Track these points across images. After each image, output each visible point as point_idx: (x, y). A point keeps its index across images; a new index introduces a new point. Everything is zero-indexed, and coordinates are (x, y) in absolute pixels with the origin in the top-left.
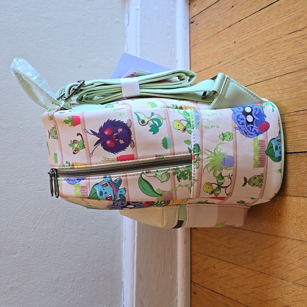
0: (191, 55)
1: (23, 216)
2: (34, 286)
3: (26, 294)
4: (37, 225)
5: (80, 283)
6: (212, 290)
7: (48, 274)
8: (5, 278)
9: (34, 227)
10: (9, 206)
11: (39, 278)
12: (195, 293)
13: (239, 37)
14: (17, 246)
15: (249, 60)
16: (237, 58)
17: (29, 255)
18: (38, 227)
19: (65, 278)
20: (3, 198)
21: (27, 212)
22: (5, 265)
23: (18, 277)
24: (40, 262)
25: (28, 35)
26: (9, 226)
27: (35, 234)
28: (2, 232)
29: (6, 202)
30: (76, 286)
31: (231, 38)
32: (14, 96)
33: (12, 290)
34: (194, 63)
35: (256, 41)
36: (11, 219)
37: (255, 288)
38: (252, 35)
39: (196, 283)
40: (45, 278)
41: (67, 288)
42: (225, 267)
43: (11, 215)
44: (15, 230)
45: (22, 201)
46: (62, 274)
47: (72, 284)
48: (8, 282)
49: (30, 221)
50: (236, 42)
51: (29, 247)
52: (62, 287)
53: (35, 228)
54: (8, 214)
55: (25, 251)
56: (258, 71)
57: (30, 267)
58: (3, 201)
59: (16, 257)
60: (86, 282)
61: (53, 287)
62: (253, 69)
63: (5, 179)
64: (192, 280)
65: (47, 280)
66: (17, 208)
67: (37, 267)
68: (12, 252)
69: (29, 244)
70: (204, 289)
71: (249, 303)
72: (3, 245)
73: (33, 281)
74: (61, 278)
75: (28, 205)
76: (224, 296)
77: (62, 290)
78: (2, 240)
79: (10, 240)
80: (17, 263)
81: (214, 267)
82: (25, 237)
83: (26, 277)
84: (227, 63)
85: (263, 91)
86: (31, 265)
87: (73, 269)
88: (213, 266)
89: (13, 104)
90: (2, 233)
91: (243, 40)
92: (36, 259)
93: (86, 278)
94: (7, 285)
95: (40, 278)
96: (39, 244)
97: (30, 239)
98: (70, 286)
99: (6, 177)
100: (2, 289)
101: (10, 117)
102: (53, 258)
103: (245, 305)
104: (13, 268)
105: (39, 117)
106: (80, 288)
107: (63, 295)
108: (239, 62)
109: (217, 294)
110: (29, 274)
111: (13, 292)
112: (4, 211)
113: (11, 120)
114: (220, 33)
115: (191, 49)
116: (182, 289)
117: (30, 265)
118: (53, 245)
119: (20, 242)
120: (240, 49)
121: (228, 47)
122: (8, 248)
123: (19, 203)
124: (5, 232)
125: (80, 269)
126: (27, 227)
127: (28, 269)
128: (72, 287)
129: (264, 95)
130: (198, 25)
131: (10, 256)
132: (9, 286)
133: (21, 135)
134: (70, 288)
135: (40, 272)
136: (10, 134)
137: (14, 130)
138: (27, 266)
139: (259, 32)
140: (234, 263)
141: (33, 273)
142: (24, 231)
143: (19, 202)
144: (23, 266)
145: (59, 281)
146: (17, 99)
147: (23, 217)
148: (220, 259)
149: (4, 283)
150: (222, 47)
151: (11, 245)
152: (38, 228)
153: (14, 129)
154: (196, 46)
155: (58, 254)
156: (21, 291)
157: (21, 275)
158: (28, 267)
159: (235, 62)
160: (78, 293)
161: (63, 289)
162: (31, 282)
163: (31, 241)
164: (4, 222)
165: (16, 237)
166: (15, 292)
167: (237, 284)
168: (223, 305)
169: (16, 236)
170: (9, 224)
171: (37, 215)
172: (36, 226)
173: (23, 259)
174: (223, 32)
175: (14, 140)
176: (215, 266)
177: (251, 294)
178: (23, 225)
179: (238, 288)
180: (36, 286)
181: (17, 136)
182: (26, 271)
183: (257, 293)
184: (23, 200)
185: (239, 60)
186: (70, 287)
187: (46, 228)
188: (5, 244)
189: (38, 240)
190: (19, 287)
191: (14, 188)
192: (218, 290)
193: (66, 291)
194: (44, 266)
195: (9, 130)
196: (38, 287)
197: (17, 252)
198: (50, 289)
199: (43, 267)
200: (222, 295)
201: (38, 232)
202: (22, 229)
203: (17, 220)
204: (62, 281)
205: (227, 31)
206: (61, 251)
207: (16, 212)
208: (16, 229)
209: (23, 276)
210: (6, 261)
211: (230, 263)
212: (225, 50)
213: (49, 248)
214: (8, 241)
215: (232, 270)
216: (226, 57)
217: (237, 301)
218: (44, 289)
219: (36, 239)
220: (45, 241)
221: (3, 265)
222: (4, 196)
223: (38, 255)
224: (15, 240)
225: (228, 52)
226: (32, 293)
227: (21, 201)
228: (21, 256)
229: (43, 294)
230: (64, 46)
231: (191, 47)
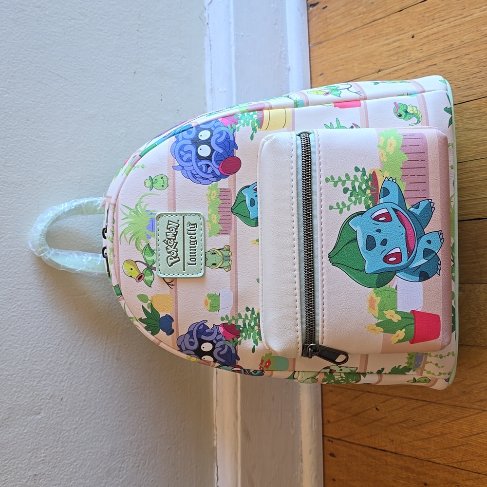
0: (311, 59)
1: (49, 344)
2: (73, 469)
3: (60, 484)
4: (73, 358)
5: (148, 456)
6: (372, 448)
7: (95, 445)
8: (23, 459)
9: (69, 362)
10: (25, 327)
11: (80, 453)
12: (332, 455)
13: (422, 28)
14: (42, 399)
15: (446, 66)
16: (418, 63)
17: (63, 414)
18: (77, 361)
19: (123, 449)
20: (13, 312)
21: (56, 335)
22: (21, 435)
23: (44, 455)
24: (81, 424)
25: (47, 12)
26: (26, 362)
27: (72, 375)
28: (14, 374)
29: (19, 318)
30: (142, 462)
31: (403, 29)
32: (26, 123)
33: (35, 480)
34: (321, 73)
35: (460, 34)
36: (29, 350)
37: (470, 436)
38: (452, 24)
39: (336, 437)
40: (90, 452)
41: (127, 467)
42: (401, 408)
43: (29, 341)
44: (37, 370)
45: (46, 316)
46: (119, 443)
47: (136, 458)
48: (28, 465)
49: (61, 351)
50: (415, 36)
51: (62, 399)
52: (120, 465)
53: (70, 364)
54: (23, 341)
55: (55, 407)
56: (468, 82)
57: (64, 435)
58: (13, 318)
59: (40, 419)
60: (158, 452)
61: (105, 468)
62: (455, 79)
63: (17, 275)
64: (325, 434)
65: (94, 457)
66: (38, 328)
67: (77, 433)
68: (34, 409)
69: (60, 393)
70: (354, 446)
71: (457, 462)
72: (17, 398)
73: (71, 460)
74: (118, 450)
75: (57, 322)
76: (401, 455)
77: (119, 471)
78: (15, 389)
79: (28, 388)
80: (42, 429)
81: (377, 409)
82: (54, 382)
83: (58, 453)
84: (396, 71)
85: (480, 114)
86: (67, 432)
87: (135, 433)
88: (372, 408)
89: (25, 138)
90: (15, 376)
91: (431, 32)
92: (75, 420)
93: (157, 446)
94: (27, 471)
95: (82, 454)
96: (78, 392)
97: (63, 384)
98: (132, 462)
99: (18, 272)
100: (18, 480)
101: (20, 161)
102: (103, 416)
103: (449, 466)
104: (36, 439)
105: (71, 163)
106: (149, 464)
107: (121, 480)
108: (424, 69)
109: (384, 453)
110: (63, 449)
111: (37, 483)
112: (16, 336)
113: (23, 167)
114: (380, 21)
115: (311, 49)
116: (310, 450)
117: (65, 431)
118: (101, 392)
119: (46, 390)
120: (425, 48)
121: (397, 44)
122: (26, 404)
123: (42, 319)
124: (18, 374)
125: (147, 430)
126: (57, 362)
127: (61, 439)
128: (136, 463)
129: (482, 122)
130: (326, 9)
131: (29, 418)
132: (30, 473)
133: (41, 194)
134: (133, 467)
135: (82, 443)
136: (21, 192)
137: (29, 185)
138: (59, 434)
139: (468, 19)
140: (420, 399)
141: (71, 446)
142: (51, 371)
143: (42, 317)
144: (54, 433)
145: (114, 455)
146: (32, 129)
147: (49, 346)
148: (389, 395)
149: (20, 467)
150: (383, 45)
151: (31, 396)
152: (75, 363)
153: (29, 183)
154: (324, 44)
155: (110, 407)
156: (52, 480)
157: (51, 451)
158: (61, 435)
159: (415, 68)
160: (145, 474)
161: (122, 469)
162: (68, 462)
163: (65, 388)
164: (16, 356)
165: (39, 382)
166: (42, 483)
167: (428, 433)
168: (398, 469)
169: (38, 380)
170: (26, 359)
171: (72, 341)
172: (71, 359)
173: (52, 422)
174: (386, 20)
175: (29, 205)
176: (378, 407)
177: (462, 447)
178: (49, 360)
179: (432, 439)
180: (77, 469)
181: (34, 197)
182: (58, 442)
183: (473, 443)
184: (48, 314)
185: (422, 66)
186: (132, 464)
187: (89, 362)
188: (20, 397)
189: (76, 385)
190: (47, 473)
191: (33, 292)
192: (386, 446)
193: (127, 472)
194: (88, 431)
195: (20, 185)
196: (79, 470)
197: (41, 409)
198: (100, 470)
199: (86, 433)
200: (395, 453)
201: (76, 371)
202: (49, 367)
203: (40, 350)
204: (118, 454)
205: (394, 18)
207: (37, 337)
208: (38, 368)
209: (54, 452)
210: (23, 428)
211: (412, 399)
212: (390, 50)
213: (96, 399)
214: (26, 391)
215: (415, 410)
216: (394, 60)
217: (430, 461)
218: (90, 472)
219: (73, 383)
220: (89, 386)
221: (18, 435)
222: (15, 307)
223: (78, 412)
224: (38, 387)
225: (397, 53)
226: (71, 481)
227: (44, 316)
228: (48, 416)
229: (87, 482)
230: (108, 34)
231: (311, 46)
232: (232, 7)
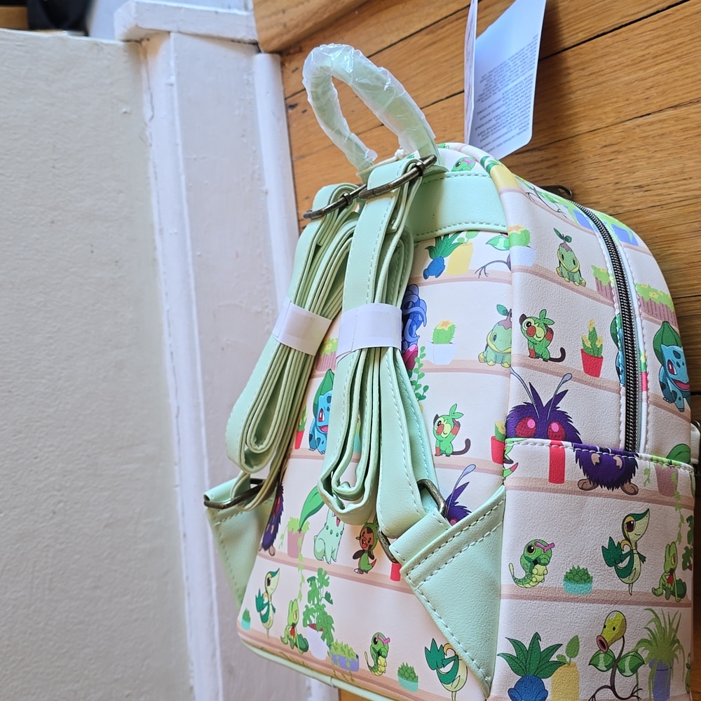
0: (296, 176)
24: (5, 675)
34: (306, 196)
87: (80, 679)
102: (35, 662)
115: (295, 164)
118: (30, 634)
125: (96, 675)
130: (306, 113)
154: (307, 158)
155: (44, 650)
187: (12, 597)
194: (15, 683)
199: (13, 686)
206: (51, 643)
213: (24, 642)
220: (13, 627)
230: (12, 179)
231: (294, 159)
232: (178, 123)
